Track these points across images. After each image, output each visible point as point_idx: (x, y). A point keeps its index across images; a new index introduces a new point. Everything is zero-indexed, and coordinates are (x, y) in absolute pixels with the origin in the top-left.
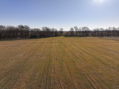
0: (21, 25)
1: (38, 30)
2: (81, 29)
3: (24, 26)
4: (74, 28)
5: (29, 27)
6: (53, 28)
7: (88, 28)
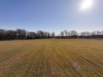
0: (19, 29)
1: (33, 33)
2: (70, 32)
3: (21, 30)
4: (64, 31)
5: (25, 31)
6: (46, 32)
7: (76, 32)
